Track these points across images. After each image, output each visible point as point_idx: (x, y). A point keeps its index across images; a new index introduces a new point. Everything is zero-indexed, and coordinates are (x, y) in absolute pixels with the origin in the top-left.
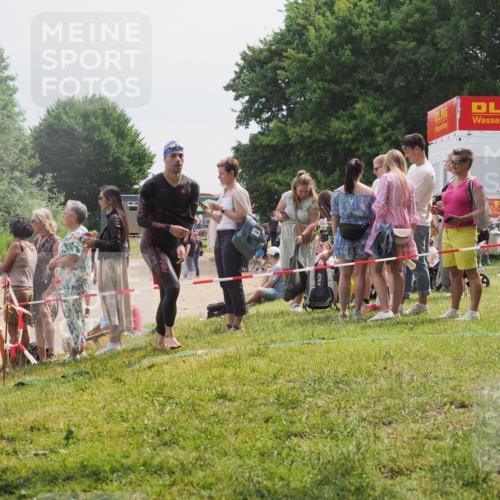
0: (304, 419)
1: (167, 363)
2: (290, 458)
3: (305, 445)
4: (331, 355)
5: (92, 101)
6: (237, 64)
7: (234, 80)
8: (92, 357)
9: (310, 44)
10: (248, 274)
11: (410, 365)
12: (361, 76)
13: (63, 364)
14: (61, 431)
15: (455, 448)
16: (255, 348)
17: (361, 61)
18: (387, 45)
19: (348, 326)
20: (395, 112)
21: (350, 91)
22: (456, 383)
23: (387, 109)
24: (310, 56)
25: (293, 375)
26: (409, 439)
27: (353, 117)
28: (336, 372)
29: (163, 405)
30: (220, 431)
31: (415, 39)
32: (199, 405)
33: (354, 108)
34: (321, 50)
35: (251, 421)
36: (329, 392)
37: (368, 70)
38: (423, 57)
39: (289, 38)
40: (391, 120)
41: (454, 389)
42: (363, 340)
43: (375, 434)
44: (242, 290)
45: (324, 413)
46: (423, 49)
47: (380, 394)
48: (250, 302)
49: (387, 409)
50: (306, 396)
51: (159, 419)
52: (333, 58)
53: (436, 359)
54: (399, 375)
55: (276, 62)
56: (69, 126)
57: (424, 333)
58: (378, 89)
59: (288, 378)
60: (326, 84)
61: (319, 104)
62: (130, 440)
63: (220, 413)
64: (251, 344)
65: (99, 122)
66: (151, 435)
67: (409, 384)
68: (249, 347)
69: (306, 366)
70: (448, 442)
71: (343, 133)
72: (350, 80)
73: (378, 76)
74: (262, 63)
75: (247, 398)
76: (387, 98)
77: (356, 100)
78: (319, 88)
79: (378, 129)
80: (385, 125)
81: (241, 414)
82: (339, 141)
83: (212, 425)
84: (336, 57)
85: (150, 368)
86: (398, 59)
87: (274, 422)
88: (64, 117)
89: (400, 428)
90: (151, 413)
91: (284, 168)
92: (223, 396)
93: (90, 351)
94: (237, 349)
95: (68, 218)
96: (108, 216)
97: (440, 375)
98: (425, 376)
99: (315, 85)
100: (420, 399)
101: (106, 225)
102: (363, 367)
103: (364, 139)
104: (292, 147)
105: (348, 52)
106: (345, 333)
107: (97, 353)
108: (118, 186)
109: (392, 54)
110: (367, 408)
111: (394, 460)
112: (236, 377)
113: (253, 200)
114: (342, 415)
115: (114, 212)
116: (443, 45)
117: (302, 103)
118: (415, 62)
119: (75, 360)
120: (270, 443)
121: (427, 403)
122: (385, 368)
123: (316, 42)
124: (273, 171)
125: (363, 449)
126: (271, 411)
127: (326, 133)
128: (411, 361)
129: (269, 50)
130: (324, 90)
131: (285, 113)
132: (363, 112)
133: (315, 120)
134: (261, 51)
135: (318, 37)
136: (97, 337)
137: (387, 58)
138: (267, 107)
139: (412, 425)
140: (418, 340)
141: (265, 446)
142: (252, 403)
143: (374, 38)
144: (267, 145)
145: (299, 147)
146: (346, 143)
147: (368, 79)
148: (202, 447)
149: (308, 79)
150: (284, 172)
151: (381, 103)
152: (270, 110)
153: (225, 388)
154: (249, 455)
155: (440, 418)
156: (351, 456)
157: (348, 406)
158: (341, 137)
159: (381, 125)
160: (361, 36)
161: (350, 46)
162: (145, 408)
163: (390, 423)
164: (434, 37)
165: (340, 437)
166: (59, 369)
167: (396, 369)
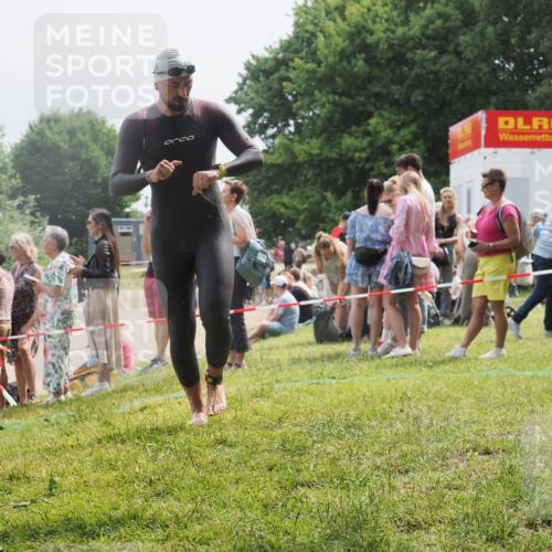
0: (311, 467)
1: (161, 405)
2: (296, 510)
3: (313, 496)
4: (342, 396)
5: (80, 114)
6: (240, 75)
7: (236, 92)
8: (78, 399)
9: (319, 53)
10: (251, 307)
11: (429, 407)
12: (376, 88)
13: (47, 406)
14: (43, 481)
15: (477, 499)
16: (258, 389)
17: (377, 72)
18: (405, 54)
19: (361, 364)
20: (414, 127)
21: (364, 105)
22: (480, 427)
23: (404, 124)
24: (319, 66)
25: (301, 419)
26: (427, 488)
27: (368, 134)
28: (347, 415)
29: (157, 451)
30: (219, 481)
31: (436, 48)
32: (196, 452)
33: (368, 124)
34: (331, 59)
35: (253, 469)
36: (340, 437)
37: (384, 82)
38: (444, 68)
39: (298, 46)
40: (409, 137)
41: (477, 434)
42: (378, 380)
43: (390, 484)
44: (243, 324)
45: (335, 460)
46: (445, 58)
47: (396, 439)
48: (253, 337)
49: (404, 456)
50: (314, 442)
51: (151, 467)
52: (344, 69)
53: (457, 401)
54: (417, 418)
55: (282, 72)
56: (53, 143)
57: (445, 372)
58: (395, 103)
59: (294, 422)
60: (337, 98)
61: (329, 120)
62: (120, 490)
63: (219, 461)
64: (253, 384)
65: (87, 138)
66: (143, 485)
67: (428, 428)
68: (251, 387)
69: (315, 409)
70: (470, 493)
71: (355, 151)
72: (363, 92)
73: (394, 88)
74: (268, 74)
75: (250, 444)
76: (405, 113)
77: (370, 115)
78: (329, 102)
79: (395, 147)
80: (403, 143)
81: (243, 462)
82: (351, 160)
83: (211, 474)
84: (348, 68)
85: (141, 410)
86: (417, 70)
87: (278, 471)
88: (48, 132)
89: (418, 476)
90: (142, 460)
91: (291, 190)
92: (223, 442)
93: (76, 392)
94: (238, 390)
95: (47, 245)
96: (96, 242)
97: (463, 418)
98: (446, 419)
99: (324, 99)
100: (440, 445)
101: (94, 252)
102: (377, 409)
103: (380, 158)
104: (299, 166)
105: (361, 63)
106: (358, 372)
107: (83, 394)
108: (108, 209)
109: (411, 64)
110: (382, 455)
111: (410, 512)
112: (236, 420)
113: (257, 224)
114: (354, 463)
115: (104, 237)
116: (468, 54)
117: (311, 118)
118: (436, 74)
119: (60, 402)
120: (274, 494)
121: (448, 450)
122: (402, 411)
123: (325, 51)
124: (279, 192)
125: (377, 501)
126: (275, 458)
127: (337, 150)
128: (430, 404)
129: (275, 59)
130: (334, 103)
131: (292, 129)
132: (378, 128)
133: (324, 136)
134: (266, 60)
135: (328, 46)
136: (85, 376)
137: (406, 69)
138: (272, 122)
139: (431, 474)
140: (438, 379)
141: (268, 497)
142: (254, 449)
143: (391, 46)
144: (272, 165)
145: (306, 166)
146: (359, 162)
147: (384, 92)
148: (199, 498)
149: (316, 92)
150: (291, 194)
151: (398, 118)
152: (275, 125)
153: (225, 433)
154: (250, 506)
155: (461, 465)
156: (364, 508)
157: (361, 452)
158: (353, 156)
159: (398, 143)
160: (377, 43)
161: (363, 56)
162: (137, 455)
163: (407, 472)
164: (458, 45)
165: (352, 487)
166: (42, 412)
167: (414, 412)
